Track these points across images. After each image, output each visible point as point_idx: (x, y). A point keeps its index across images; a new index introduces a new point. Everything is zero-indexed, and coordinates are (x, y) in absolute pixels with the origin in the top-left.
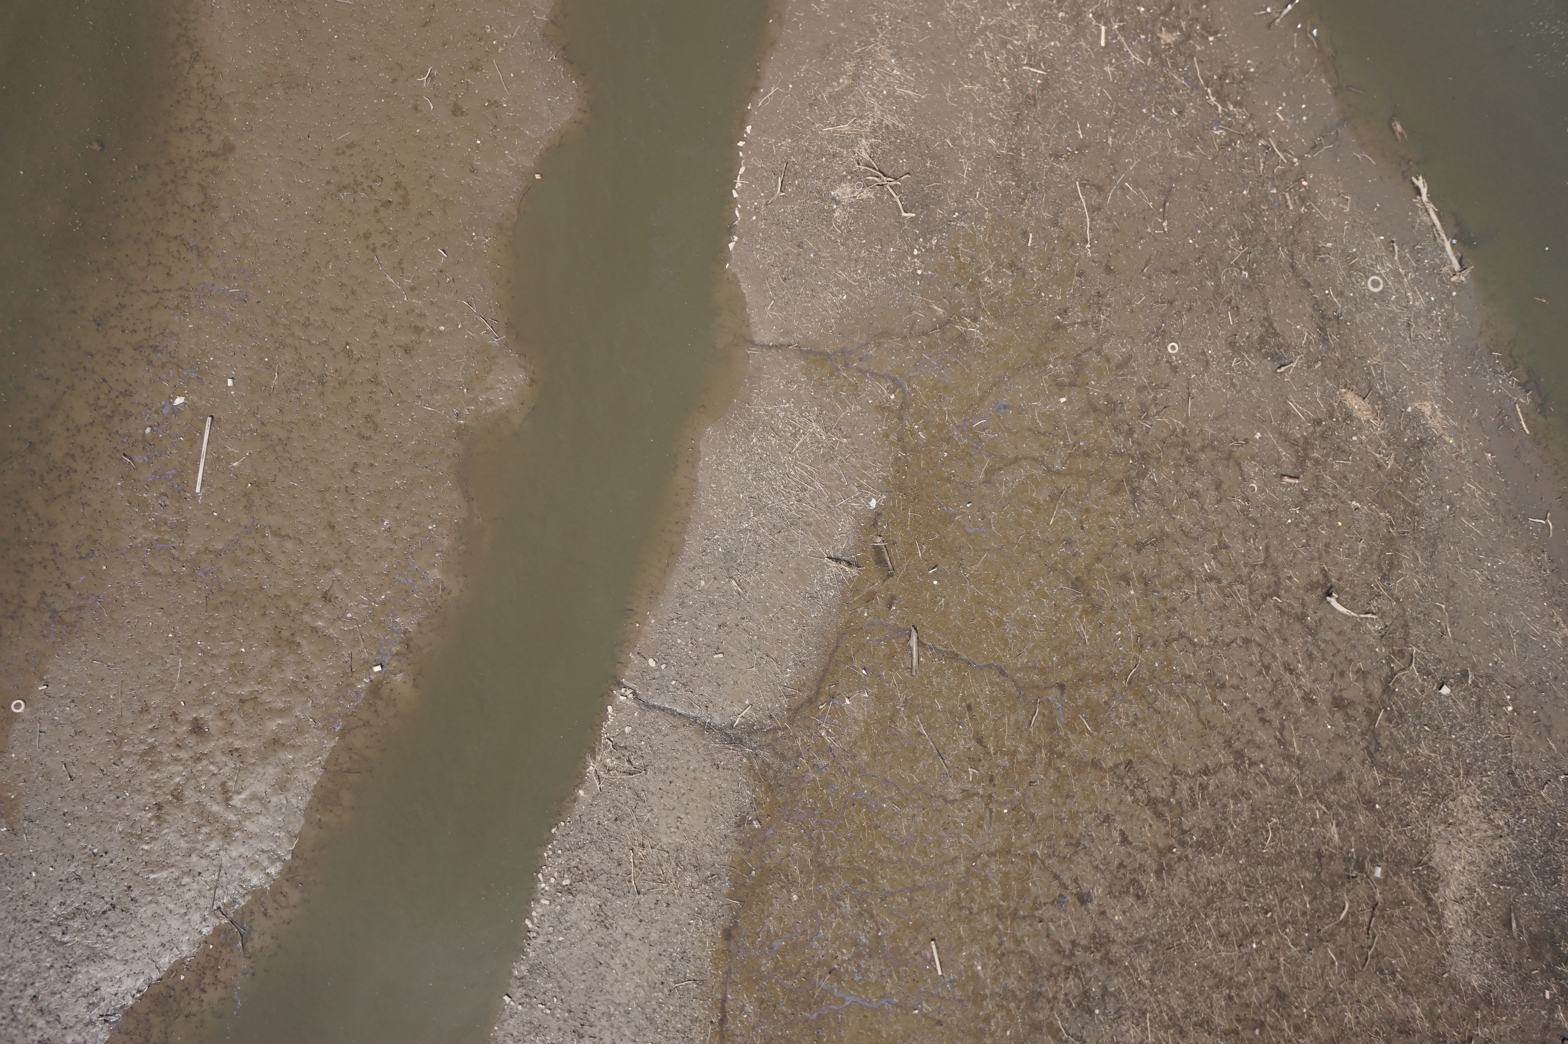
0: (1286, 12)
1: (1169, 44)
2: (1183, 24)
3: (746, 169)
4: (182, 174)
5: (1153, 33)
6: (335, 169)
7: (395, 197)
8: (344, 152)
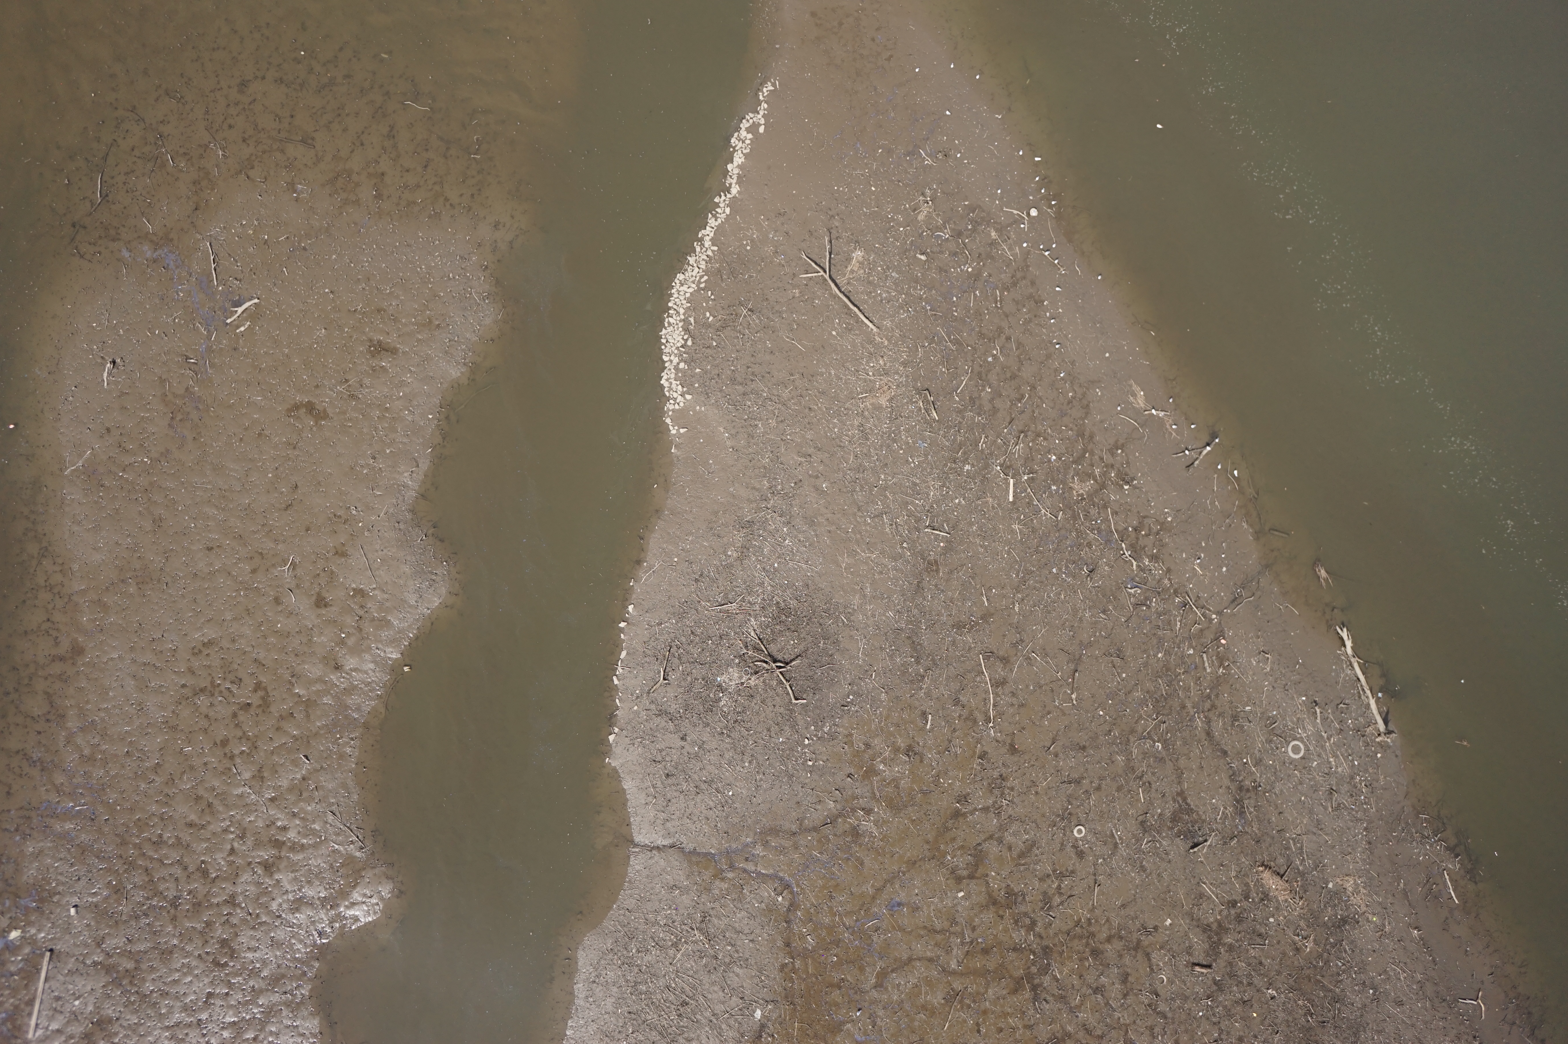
0: (1205, 452)
1: (1082, 495)
2: (1097, 471)
3: (628, 654)
4: (26, 681)
5: (1064, 482)
6: (191, 671)
7: (255, 700)
8: (200, 651)
